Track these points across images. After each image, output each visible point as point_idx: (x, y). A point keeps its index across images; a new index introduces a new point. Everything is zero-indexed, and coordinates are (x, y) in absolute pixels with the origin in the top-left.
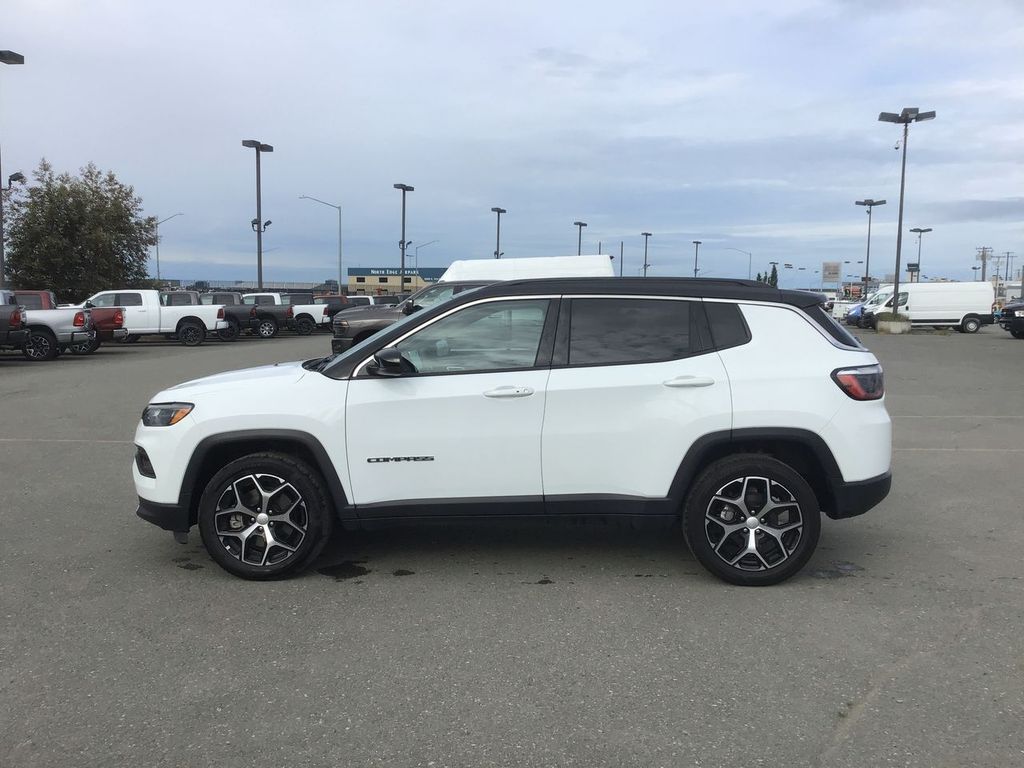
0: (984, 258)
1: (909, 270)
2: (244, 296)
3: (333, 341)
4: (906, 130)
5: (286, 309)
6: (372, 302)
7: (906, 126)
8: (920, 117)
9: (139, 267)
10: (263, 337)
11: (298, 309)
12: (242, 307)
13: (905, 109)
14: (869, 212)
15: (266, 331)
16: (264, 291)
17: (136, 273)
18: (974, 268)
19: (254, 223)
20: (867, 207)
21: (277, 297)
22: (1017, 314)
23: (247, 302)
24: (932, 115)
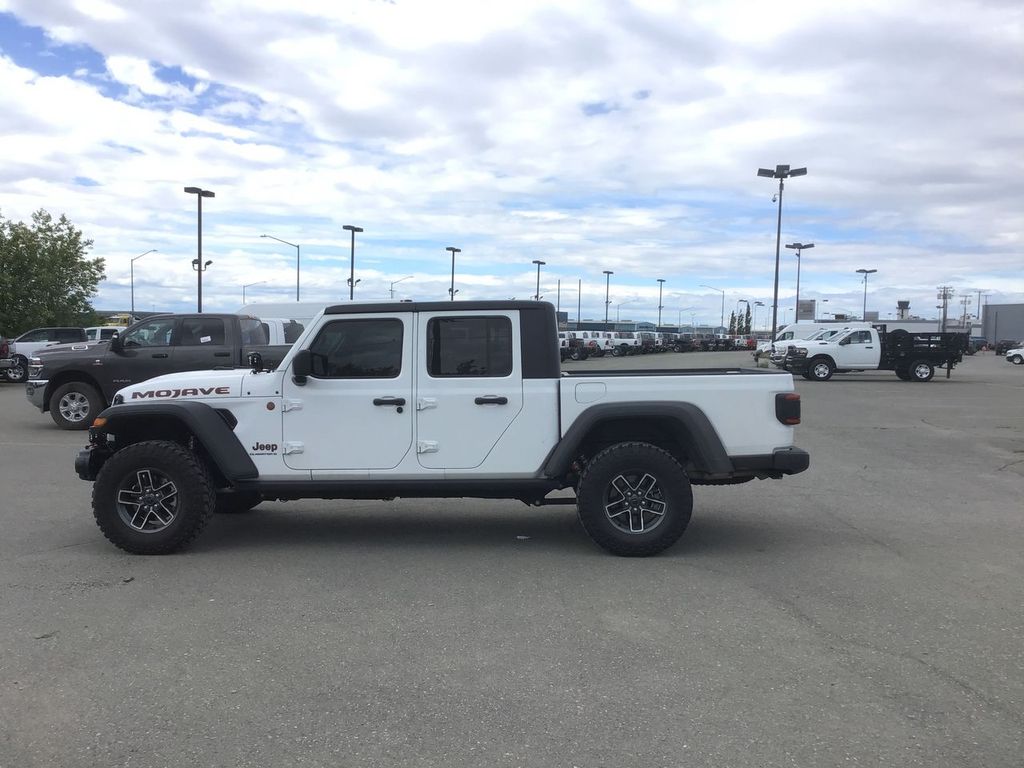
0: (944, 297)
4: (782, 186)
7: (782, 180)
8: (794, 173)
13: (779, 166)
14: (798, 255)
19: (194, 262)
20: (796, 251)
24: (803, 171)
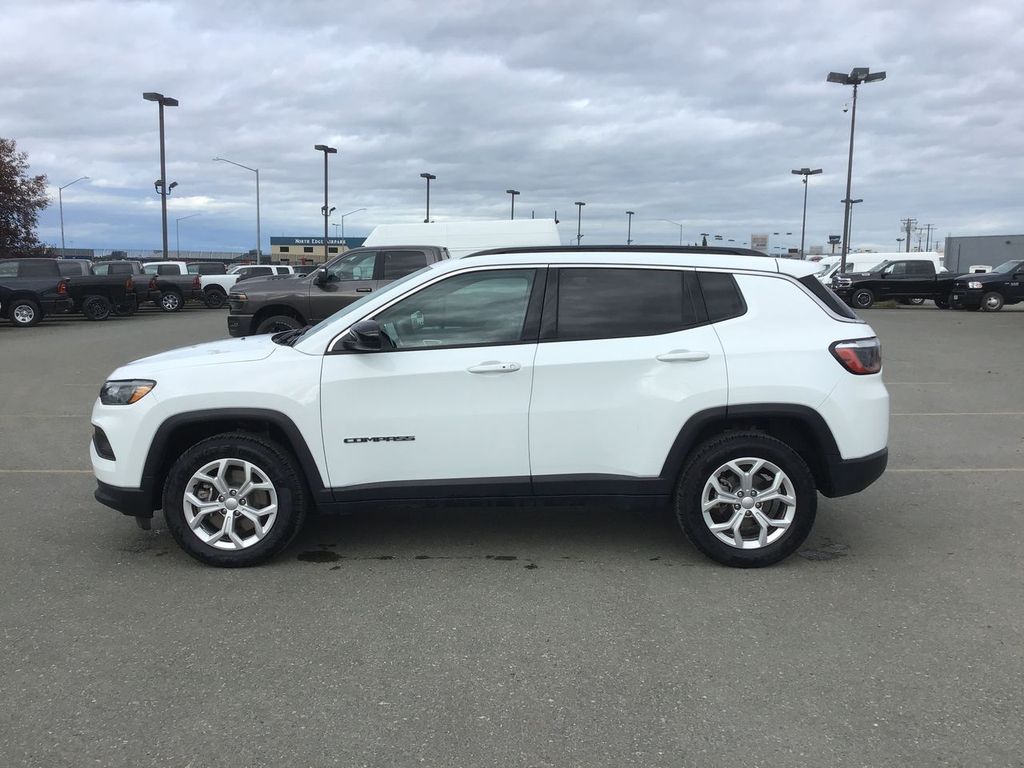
0: (908, 230)
1: (830, 243)
2: (145, 265)
3: (229, 318)
4: (855, 92)
5: (192, 279)
6: (275, 273)
7: (855, 87)
8: (870, 78)
9: (28, 233)
10: (166, 311)
11: (206, 280)
12: (142, 277)
13: (855, 69)
14: (805, 182)
15: (169, 304)
16: (169, 260)
17: (25, 239)
18: (898, 240)
20: (803, 177)
21: (182, 266)
22: (970, 285)
23: (147, 271)
24: (882, 76)
